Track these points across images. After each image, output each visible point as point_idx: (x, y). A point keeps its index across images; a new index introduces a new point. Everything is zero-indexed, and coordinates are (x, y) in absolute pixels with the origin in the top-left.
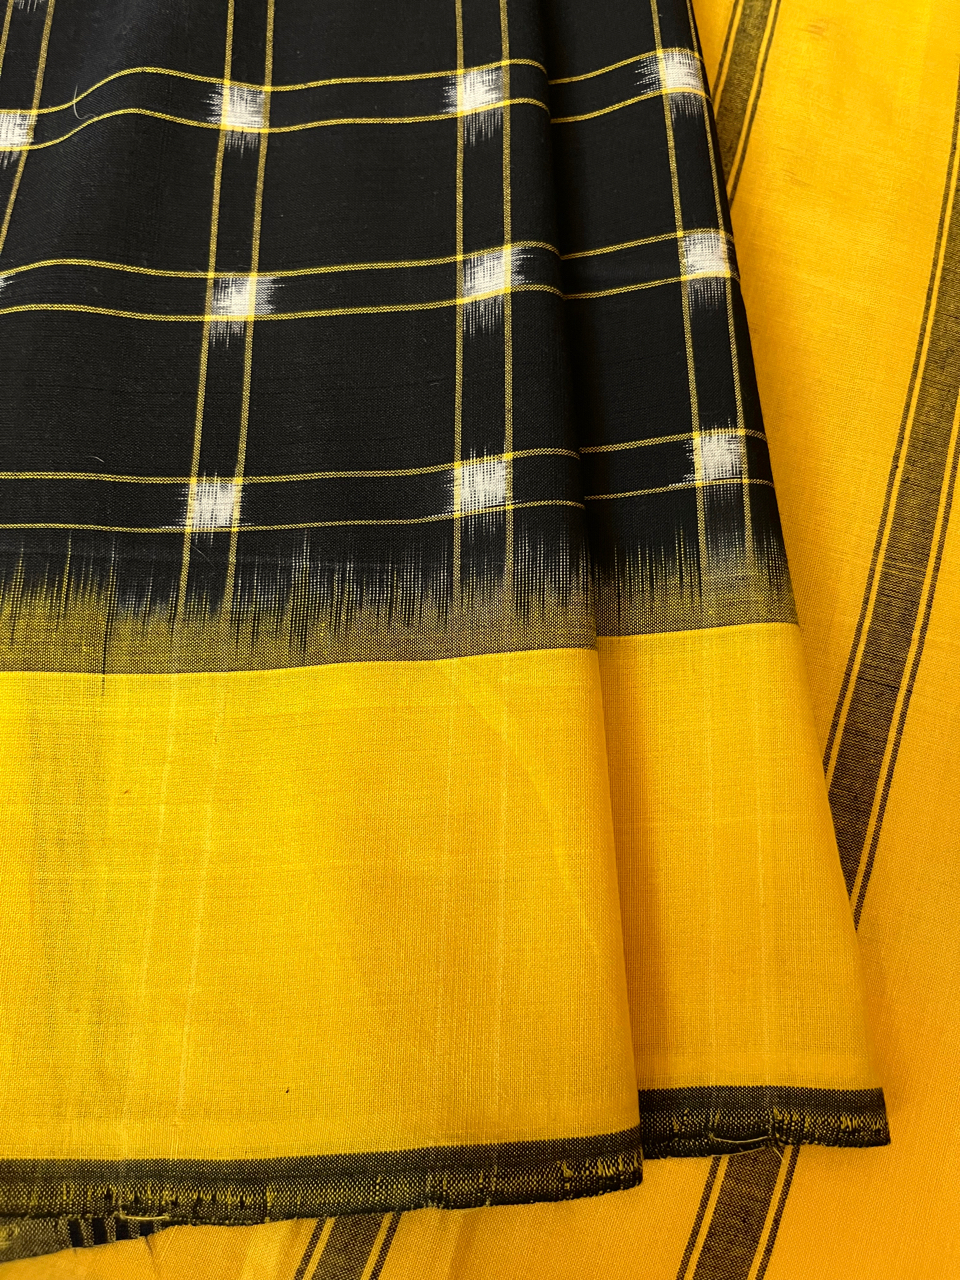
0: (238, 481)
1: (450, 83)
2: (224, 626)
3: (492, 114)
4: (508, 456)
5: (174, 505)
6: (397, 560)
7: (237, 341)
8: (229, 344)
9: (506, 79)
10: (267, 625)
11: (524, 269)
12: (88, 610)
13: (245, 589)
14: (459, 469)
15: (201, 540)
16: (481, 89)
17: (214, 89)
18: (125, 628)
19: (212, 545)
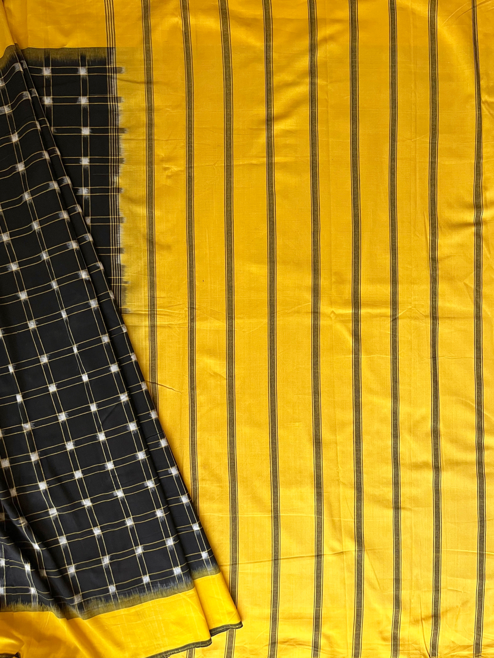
0: (148, 575)
1: (155, 512)
2: (153, 594)
3: (163, 517)
4: (180, 566)
5: (141, 581)
6: (170, 582)
7: (141, 556)
8: (140, 557)
9: (163, 511)
10: (158, 593)
11: (174, 540)
12: (137, 596)
13: (154, 589)
14: (174, 569)
15: (146, 584)
16: (160, 512)
17: (125, 521)
18: (142, 597)
19: (148, 584)
